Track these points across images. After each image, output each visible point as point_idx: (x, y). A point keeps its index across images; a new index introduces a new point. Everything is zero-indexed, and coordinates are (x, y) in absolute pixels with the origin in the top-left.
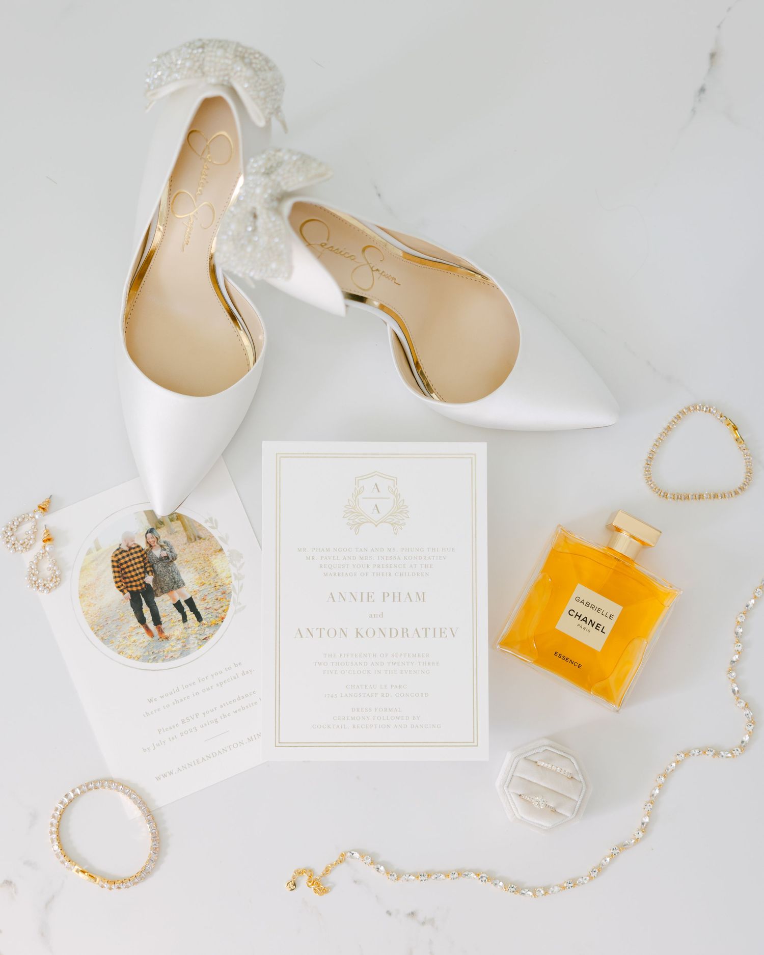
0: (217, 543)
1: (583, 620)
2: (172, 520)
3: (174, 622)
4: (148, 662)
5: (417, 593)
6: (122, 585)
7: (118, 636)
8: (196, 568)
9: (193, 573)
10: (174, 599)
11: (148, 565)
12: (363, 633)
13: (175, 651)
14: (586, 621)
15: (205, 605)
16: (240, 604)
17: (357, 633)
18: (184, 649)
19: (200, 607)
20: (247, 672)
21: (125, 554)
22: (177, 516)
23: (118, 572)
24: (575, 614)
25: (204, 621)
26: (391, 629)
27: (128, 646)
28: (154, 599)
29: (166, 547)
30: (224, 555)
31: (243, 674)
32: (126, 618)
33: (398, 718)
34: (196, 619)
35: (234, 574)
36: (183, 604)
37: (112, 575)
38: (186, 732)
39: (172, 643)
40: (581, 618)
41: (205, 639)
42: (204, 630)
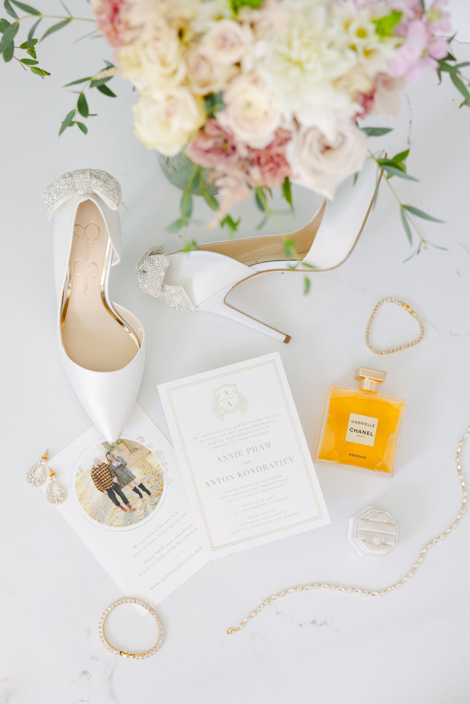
0: (147, 449)
1: (359, 432)
2: (118, 444)
3: (136, 500)
4: (128, 525)
5: (265, 444)
6: (101, 487)
7: (107, 516)
8: (139, 467)
9: (138, 470)
10: (132, 487)
11: (112, 472)
12: (242, 474)
13: (141, 515)
14: (361, 432)
15: (150, 485)
16: (169, 479)
17: (239, 475)
18: (145, 513)
19: (147, 487)
20: (184, 515)
21: (97, 470)
22: (121, 441)
23: (97, 481)
24: (353, 430)
25: (152, 494)
26: (257, 467)
27: (114, 520)
28: (121, 490)
29: (119, 460)
30: (152, 455)
31: (182, 517)
32: (108, 505)
33: (275, 515)
34: (147, 494)
35: (161, 464)
36: (138, 488)
37: (94, 484)
38: (160, 558)
39: (138, 512)
40: (358, 431)
41: (155, 504)
42: (154, 499)
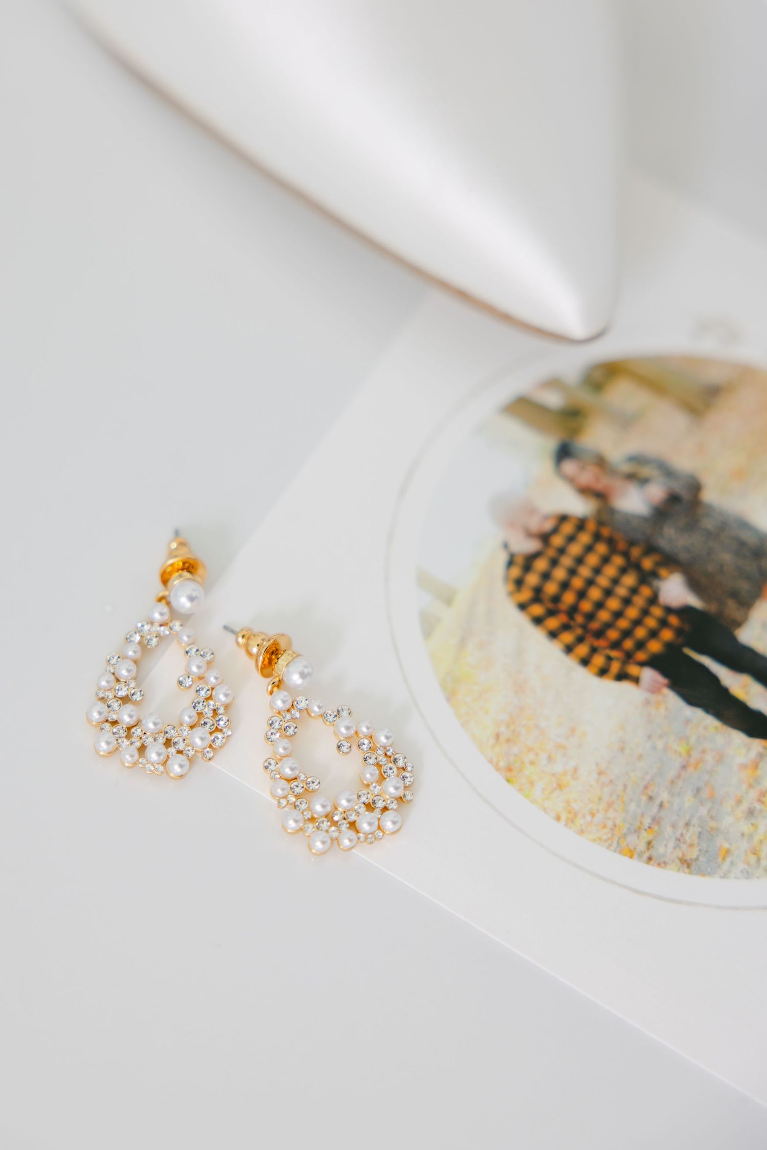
2: (599, 390)
6: (609, 659)
7: (728, 820)
11: (637, 551)
21: (541, 565)
22: (608, 371)
23: (566, 627)
28: (734, 640)
29: (646, 472)
32: (704, 752)
37: (554, 649)
